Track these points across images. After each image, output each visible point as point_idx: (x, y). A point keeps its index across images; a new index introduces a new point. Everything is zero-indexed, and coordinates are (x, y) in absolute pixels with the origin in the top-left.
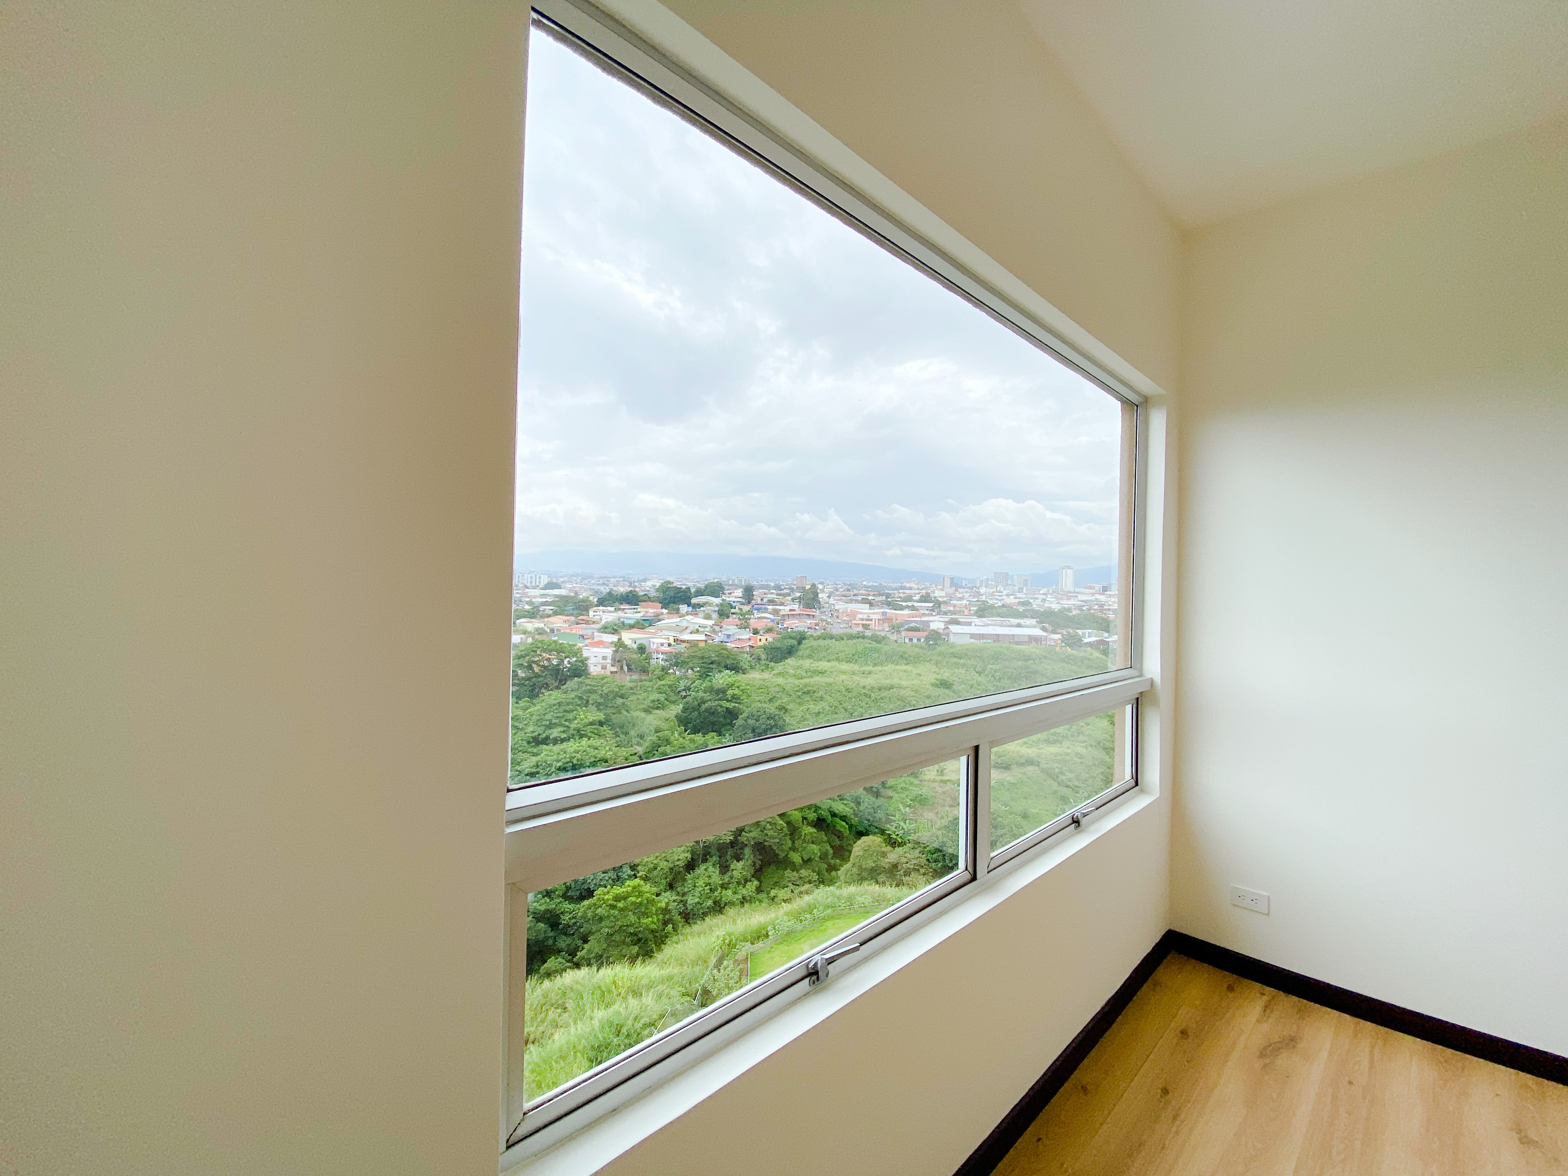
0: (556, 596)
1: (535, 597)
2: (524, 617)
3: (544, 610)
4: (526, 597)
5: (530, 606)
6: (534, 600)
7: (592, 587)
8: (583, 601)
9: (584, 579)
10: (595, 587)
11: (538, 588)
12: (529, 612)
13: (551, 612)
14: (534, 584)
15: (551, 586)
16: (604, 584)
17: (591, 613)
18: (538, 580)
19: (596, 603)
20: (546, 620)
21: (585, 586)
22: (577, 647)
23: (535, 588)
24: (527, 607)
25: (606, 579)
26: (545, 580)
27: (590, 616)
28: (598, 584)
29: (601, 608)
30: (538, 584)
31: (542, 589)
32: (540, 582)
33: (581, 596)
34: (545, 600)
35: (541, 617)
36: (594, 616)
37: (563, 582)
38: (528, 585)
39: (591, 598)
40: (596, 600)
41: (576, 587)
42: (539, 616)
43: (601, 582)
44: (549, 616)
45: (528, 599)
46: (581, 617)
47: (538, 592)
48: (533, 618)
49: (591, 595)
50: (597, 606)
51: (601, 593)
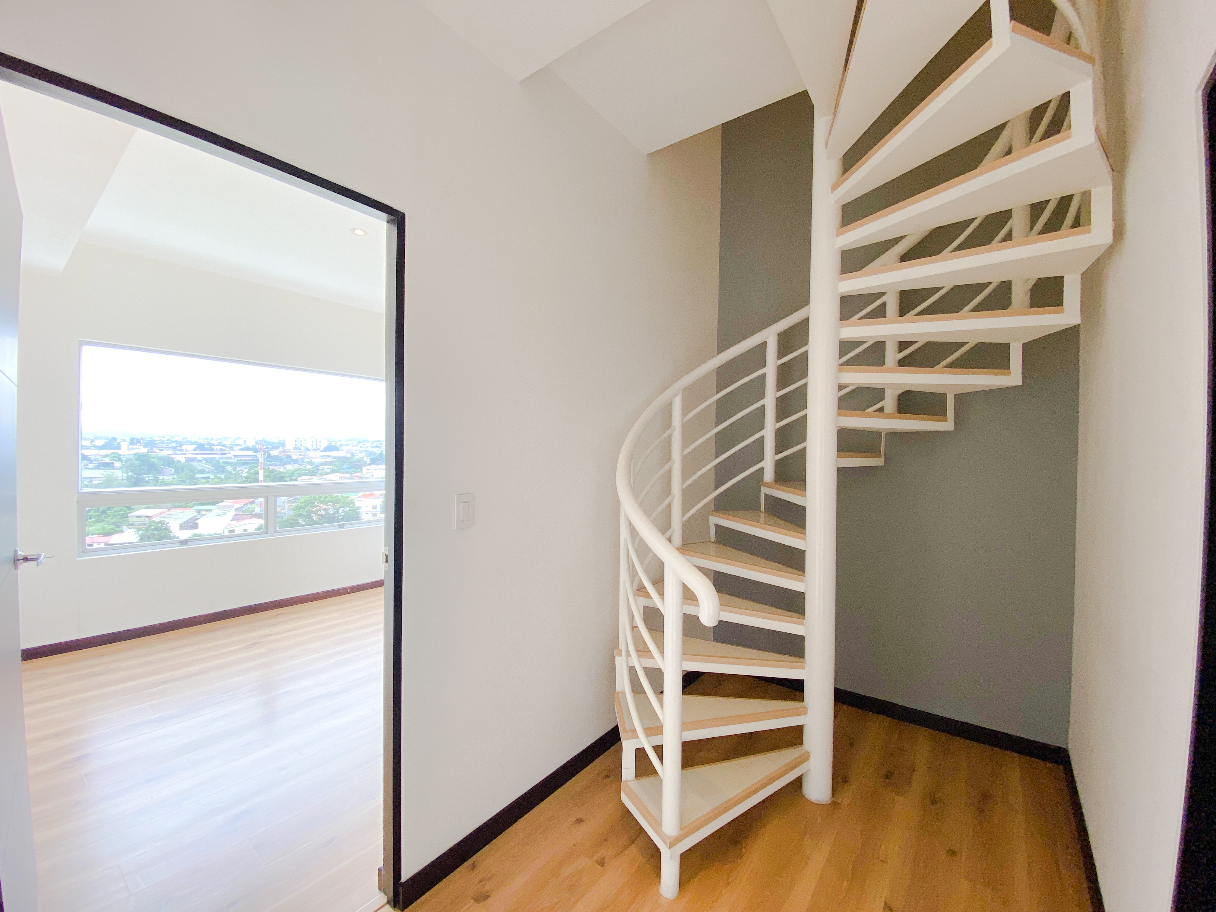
0: (334, 457)
1: (316, 458)
2: (305, 474)
3: (323, 469)
4: (307, 458)
5: (311, 465)
6: (313, 461)
7: (367, 449)
8: (358, 461)
9: (359, 442)
10: (370, 449)
11: (319, 450)
12: (309, 471)
13: (329, 471)
14: (315, 447)
15: (329, 448)
16: (377, 447)
17: (364, 470)
18: (318, 444)
19: (368, 462)
20: (324, 477)
21: (361, 449)
22: (350, 498)
23: (316, 450)
24: (308, 467)
25: (379, 443)
26: (324, 444)
27: (363, 474)
28: (372, 447)
29: (373, 466)
30: (318, 447)
31: (322, 451)
32: (320, 446)
33: (357, 457)
34: (324, 460)
35: (320, 474)
36: (367, 473)
37: (341, 445)
38: (309, 448)
39: (365, 458)
40: (369, 460)
41: (351, 450)
42: (318, 474)
43: (375, 444)
44: (328, 474)
45: (309, 460)
46: (356, 474)
47: (319, 454)
48: (315, 475)
49: (365, 456)
50: (370, 464)
51: (375, 454)
